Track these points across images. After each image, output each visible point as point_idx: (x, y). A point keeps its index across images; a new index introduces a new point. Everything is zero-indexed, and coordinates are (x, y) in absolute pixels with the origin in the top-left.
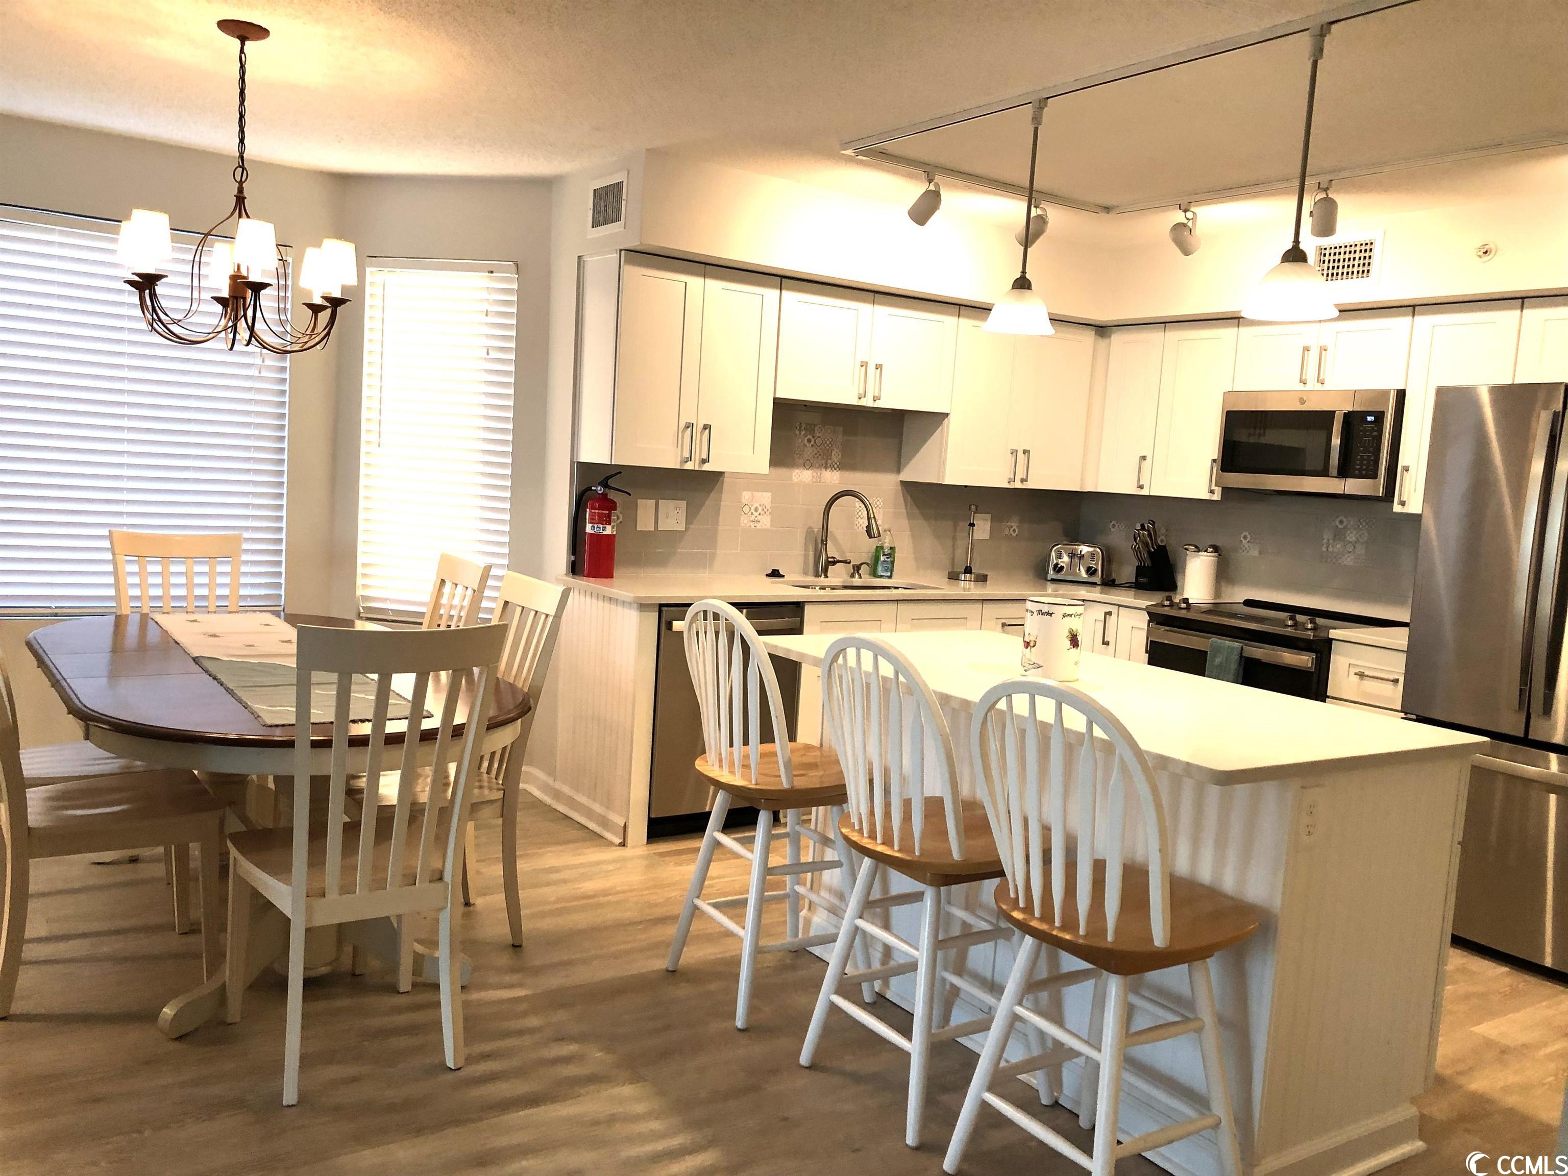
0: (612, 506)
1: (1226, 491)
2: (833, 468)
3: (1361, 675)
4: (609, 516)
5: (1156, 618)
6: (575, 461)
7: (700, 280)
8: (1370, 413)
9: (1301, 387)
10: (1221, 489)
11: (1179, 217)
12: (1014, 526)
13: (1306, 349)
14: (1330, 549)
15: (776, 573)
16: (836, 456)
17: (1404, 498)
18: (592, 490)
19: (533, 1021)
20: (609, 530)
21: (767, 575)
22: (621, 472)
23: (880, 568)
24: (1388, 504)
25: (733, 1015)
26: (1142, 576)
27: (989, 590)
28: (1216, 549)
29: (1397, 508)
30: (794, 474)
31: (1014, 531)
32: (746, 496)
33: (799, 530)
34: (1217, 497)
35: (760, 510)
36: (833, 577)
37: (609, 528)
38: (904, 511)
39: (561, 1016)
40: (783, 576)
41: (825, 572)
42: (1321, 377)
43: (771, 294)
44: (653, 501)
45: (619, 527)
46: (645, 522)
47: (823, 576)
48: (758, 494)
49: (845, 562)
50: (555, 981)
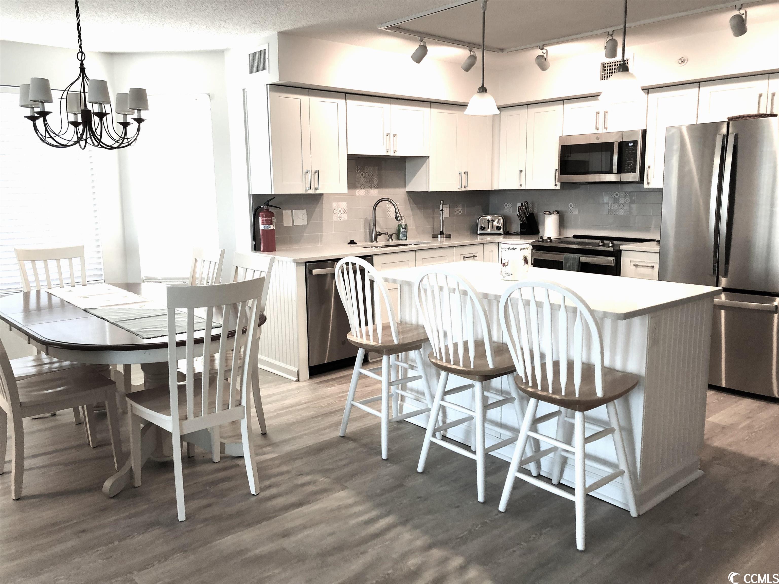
0: (272, 215)
1: (563, 184)
2: (374, 188)
3: (636, 266)
4: (271, 220)
5: (536, 248)
6: (251, 193)
7: (307, 97)
8: (630, 142)
9: (596, 132)
10: (560, 183)
11: (539, 52)
12: (460, 209)
13: (598, 113)
14: (612, 208)
15: (353, 242)
16: (375, 181)
17: (649, 181)
18: (261, 207)
19: (284, 468)
20: (272, 227)
21: (348, 243)
22: (275, 198)
23: (401, 235)
24: (642, 184)
25: (380, 453)
26: (524, 229)
27: (453, 242)
28: (558, 212)
29: (645, 186)
30: (356, 192)
31: (460, 212)
32: (334, 205)
33: (361, 220)
34: (558, 187)
35: (342, 212)
36: (380, 242)
37: (272, 226)
38: (409, 206)
39: (298, 463)
40: (356, 243)
41: (376, 239)
42: (606, 126)
43: (342, 102)
44: (291, 211)
45: (276, 226)
46: (287, 222)
47: (375, 242)
48: (340, 203)
49: (385, 234)
50: (288, 448)
